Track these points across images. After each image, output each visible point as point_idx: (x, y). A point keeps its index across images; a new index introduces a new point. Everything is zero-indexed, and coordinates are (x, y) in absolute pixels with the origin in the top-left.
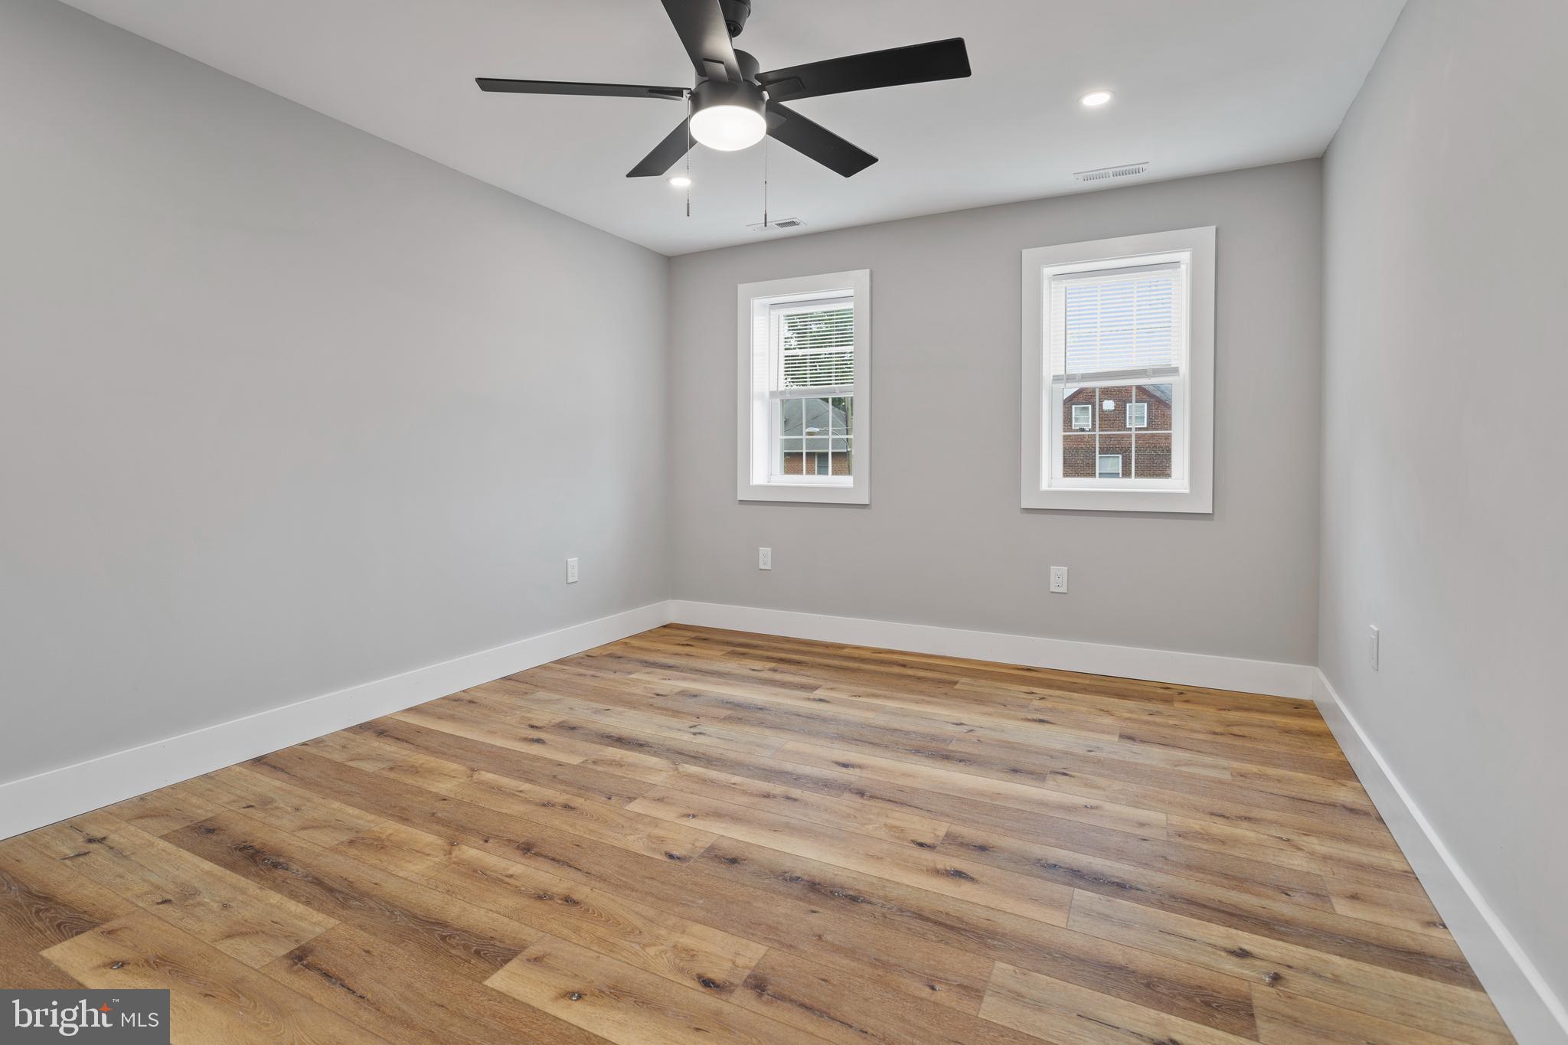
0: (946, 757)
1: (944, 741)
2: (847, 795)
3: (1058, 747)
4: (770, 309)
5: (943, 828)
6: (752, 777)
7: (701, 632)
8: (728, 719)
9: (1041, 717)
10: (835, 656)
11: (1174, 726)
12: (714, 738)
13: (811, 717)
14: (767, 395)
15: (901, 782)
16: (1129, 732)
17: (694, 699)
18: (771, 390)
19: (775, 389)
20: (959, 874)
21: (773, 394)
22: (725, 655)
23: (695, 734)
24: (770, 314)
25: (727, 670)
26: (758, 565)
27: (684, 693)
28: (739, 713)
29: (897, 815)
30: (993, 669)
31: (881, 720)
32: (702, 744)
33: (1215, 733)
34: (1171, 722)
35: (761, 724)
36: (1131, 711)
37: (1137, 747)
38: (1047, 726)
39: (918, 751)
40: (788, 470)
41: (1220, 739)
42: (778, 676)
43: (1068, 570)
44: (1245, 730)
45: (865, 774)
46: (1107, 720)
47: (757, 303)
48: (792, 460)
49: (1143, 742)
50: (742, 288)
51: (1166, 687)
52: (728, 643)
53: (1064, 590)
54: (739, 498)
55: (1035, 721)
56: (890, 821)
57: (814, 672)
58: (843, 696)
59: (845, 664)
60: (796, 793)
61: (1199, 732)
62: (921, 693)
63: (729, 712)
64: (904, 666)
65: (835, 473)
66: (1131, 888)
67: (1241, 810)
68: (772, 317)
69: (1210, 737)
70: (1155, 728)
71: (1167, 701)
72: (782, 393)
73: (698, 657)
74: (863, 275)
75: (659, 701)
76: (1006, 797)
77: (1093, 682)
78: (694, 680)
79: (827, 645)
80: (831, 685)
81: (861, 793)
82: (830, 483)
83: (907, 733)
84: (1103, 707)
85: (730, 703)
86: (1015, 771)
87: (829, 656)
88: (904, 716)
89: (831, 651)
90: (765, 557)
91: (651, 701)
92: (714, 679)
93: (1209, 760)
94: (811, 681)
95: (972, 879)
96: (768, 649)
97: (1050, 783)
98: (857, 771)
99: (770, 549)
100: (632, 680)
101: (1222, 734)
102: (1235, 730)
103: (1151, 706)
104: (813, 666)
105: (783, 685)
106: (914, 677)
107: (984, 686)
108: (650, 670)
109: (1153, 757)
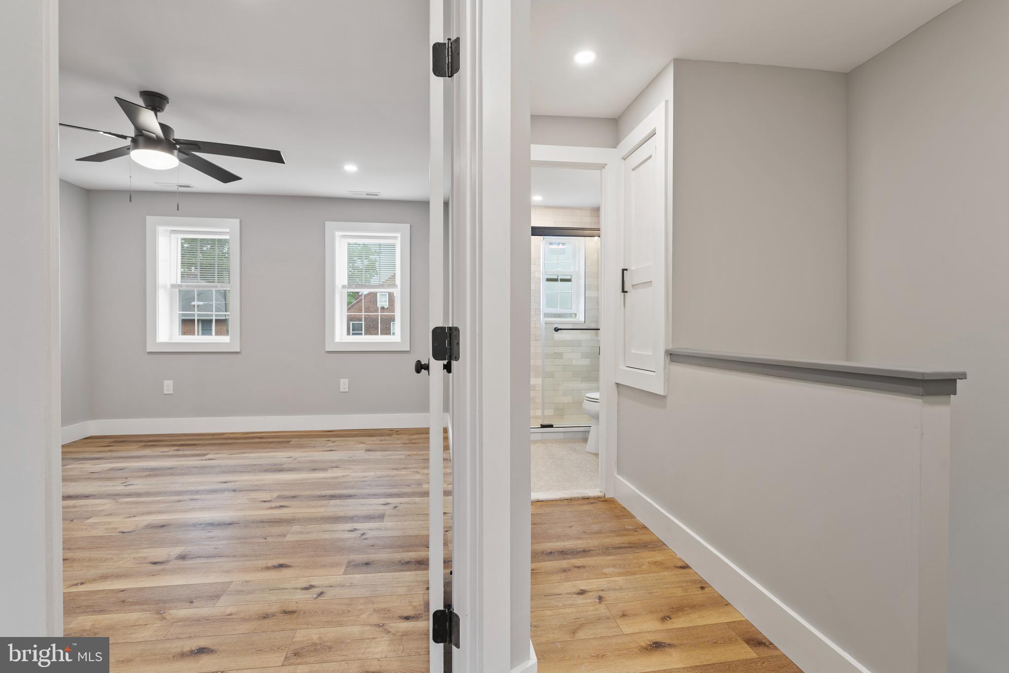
0: (281, 470)
1: (281, 465)
2: (227, 492)
3: (336, 458)
4: (170, 233)
5: (276, 494)
6: (169, 496)
7: (118, 438)
8: (149, 476)
9: (331, 449)
10: (218, 439)
11: (390, 444)
12: (139, 485)
13: (204, 467)
14: (169, 286)
15: (256, 483)
16: (370, 448)
17: (121, 471)
18: (172, 283)
19: (175, 283)
20: (282, 507)
21: (173, 286)
22: (140, 447)
23: (126, 486)
24: (170, 236)
25: (143, 454)
26: (163, 392)
27: (112, 469)
28: (154, 473)
29: (252, 494)
30: (311, 433)
31: (247, 462)
32: (132, 489)
33: (405, 444)
34: (389, 442)
35: (172, 474)
36: (373, 441)
37: (370, 453)
38: (333, 452)
39: (266, 471)
40: (184, 333)
41: (406, 445)
42: (180, 453)
43: (349, 381)
44: (417, 441)
45: (237, 484)
46: (362, 446)
47: (161, 229)
48: (187, 324)
49: (374, 451)
50: (149, 219)
51: (391, 430)
52: (141, 441)
53: (347, 390)
54: (148, 350)
55: (328, 451)
56: (249, 497)
57: (204, 448)
58: (225, 456)
59: (224, 441)
60: (195, 497)
61: (399, 444)
62: (271, 448)
63: (149, 473)
64: (261, 438)
65: (217, 334)
66: (354, 496)
67: (404, 466)
68: (172, 238)
69: (402, 445)
70: (381, 446)
71: (390, 435)
72: (180, 286)
73: (119, 451)
74: (236, 222)
75: (94, 476)
76: (308, 479)
77: (359, 433)
78: (118, 462)
79: (213, 435)
80: (215, 452)
81: (235, 491)
82: (214, 340)
83: (261, 465)
84: (361, 441)
85: (148, 469)
86: (314, 470)
87: (214, 439)
88: (260, 459)
89: (216, 437)
90: (168, 386)
91: (88, 476)
92: (134, 460)
93: (399, 453)
94: (203, 452)
95: (288, 507)
96: (171, 441)
97: (330, 471)
98: (233, 483)
99: (172, 381)
100: (69, 469)
101: (408, 443)
102: (413, 441)
103: (382, 438)
104: (204, 445)
105: (184, 456)
106: (267, 442)
107: (305, 441)
108: (81, 462)
109: (378, 455)
